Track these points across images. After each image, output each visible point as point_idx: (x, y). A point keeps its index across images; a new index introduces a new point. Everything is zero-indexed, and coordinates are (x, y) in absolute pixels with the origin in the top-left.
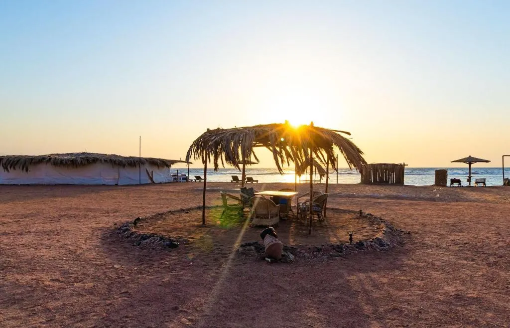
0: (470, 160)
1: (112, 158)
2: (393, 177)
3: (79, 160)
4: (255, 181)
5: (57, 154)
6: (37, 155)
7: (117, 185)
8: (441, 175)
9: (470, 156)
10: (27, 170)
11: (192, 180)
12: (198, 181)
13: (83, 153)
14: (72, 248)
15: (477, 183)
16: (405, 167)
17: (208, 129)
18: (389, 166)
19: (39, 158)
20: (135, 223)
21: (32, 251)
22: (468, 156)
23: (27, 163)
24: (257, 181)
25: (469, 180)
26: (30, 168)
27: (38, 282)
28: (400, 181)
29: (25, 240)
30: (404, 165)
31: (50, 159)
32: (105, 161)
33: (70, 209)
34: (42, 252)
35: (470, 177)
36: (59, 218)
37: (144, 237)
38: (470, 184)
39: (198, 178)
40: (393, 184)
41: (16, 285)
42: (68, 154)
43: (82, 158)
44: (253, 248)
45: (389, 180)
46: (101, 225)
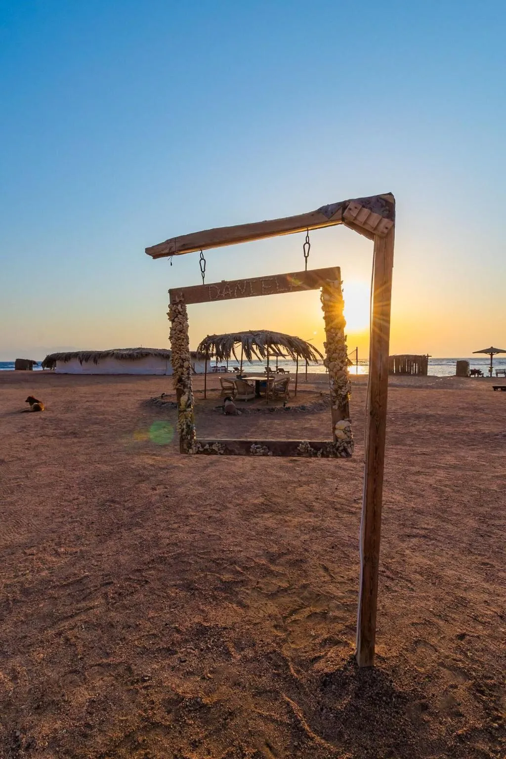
0: (492, 351)
1: (161, 352)
2: (415, 368)
3: (135, 354)
4: (286, 372)
5: (120, 350)
6: (104, 350)
7: (165, 375)
8: (462, 366)
9: (492, 347)
10: (96, 363)
11: (231, 371)
12: (236, 372)
13: (139, 349)
14: (123, 408)
15: (497, 374)
16: (429, 358)
17: (208, 335)
18: (411, 357)
19: (106, 353)
20: (162, 397)
21: (103, 408)
22: (490, 347)
23: (97, 358)
24: (288, 372)
25: (491, 371)
26: (99, 361)
27: (106, 418)
28: (423, 371)
29: (99, 404)
30: (428, 356)
31: (113, 353)
32: (156, 355)
33: (126, 390)
34: (108, 409)
35: (491, 368)
36: (118, 395)
37: (163, 403)
38: (491, 375)
39: (236, 369)
40: (415, 375)
41: (97, 419)
42: (127, 349)
43: (137, 353)
44: (221, 408)
45: (410, 370)
46: (142, 399)
